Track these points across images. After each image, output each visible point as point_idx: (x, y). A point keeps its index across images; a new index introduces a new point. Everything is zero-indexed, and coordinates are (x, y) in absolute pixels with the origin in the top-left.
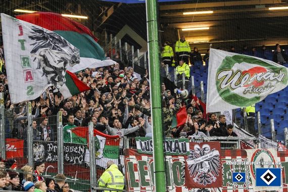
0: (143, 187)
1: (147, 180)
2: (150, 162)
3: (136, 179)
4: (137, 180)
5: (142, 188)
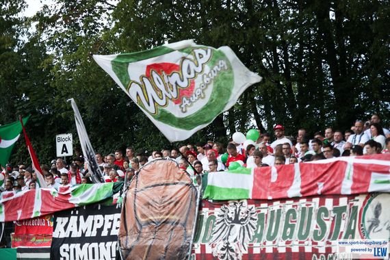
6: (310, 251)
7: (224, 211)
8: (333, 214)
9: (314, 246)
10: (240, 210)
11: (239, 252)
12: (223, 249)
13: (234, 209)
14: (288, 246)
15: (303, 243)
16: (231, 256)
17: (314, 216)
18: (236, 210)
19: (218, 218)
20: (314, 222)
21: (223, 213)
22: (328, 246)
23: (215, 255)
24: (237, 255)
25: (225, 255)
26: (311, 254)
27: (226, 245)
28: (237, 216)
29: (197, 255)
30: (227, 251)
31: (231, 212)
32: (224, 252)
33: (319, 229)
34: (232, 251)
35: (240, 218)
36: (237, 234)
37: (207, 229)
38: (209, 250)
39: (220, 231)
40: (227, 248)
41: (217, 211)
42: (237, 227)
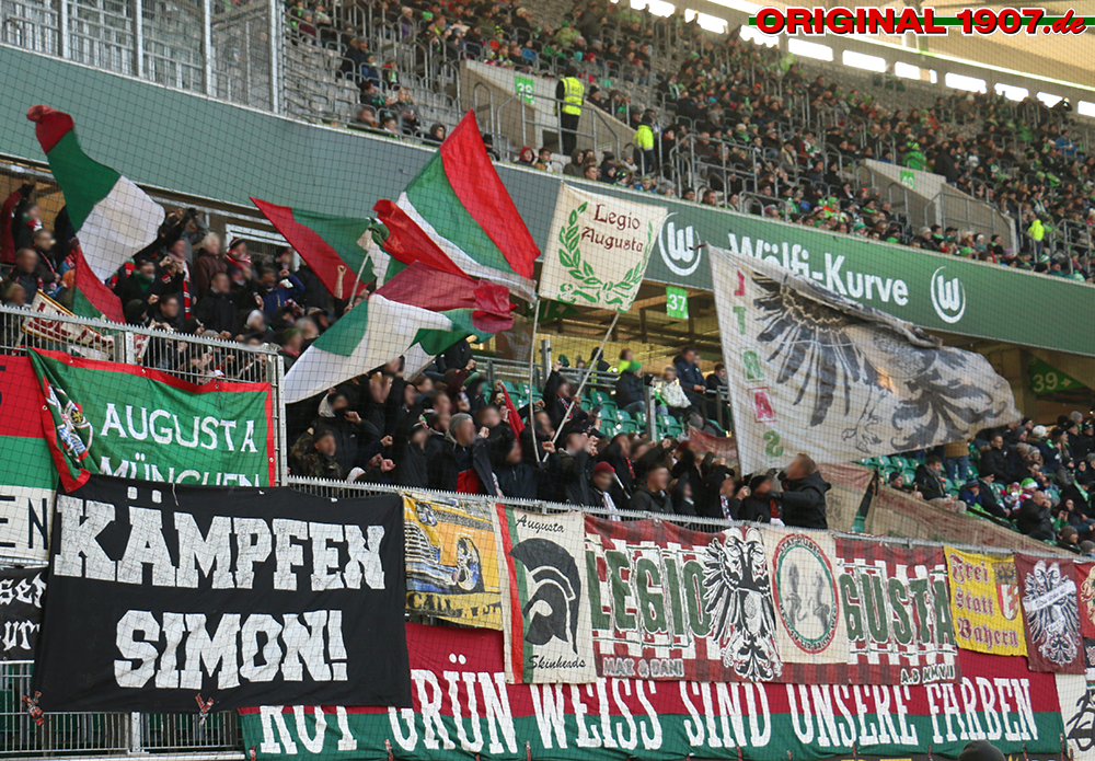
0: (621, 630)
1: (630, 610)
2: (635, 559)
3: (603, 604)
4: (606, 609)
5: (617, 634)
6: (897, 662)
7: (716, 556)
8: (912, 594)
9: (901, 653)
10: (751, 559)
11: (775, 659)
12: (743, 652)
13: (736, 554)
14: (862, 652)
15: (885, 647)
16: (760, 668)
17: (885, 595)
18: (741, 557)
19: (707, 570)
20: (889, 608)
21: (712, 560)
22: (921, 653)
23: (728, 664)
24: (773, 664)
25: (748, 664)
26: (897, 669)
27: (748, 643)
28: (747, 570)
29: (686, 661)
30: (752, 655)
31: (730, 559)
32: (746, 658)
33: (899, 620)
34: (762, 655)
35: (755, 578)
36: (759, 614)
37: (690, 594)
38: (714, 652)
39: (721, 605)
40: (751, 648)
41: (701, 554)
42: (755, 597)
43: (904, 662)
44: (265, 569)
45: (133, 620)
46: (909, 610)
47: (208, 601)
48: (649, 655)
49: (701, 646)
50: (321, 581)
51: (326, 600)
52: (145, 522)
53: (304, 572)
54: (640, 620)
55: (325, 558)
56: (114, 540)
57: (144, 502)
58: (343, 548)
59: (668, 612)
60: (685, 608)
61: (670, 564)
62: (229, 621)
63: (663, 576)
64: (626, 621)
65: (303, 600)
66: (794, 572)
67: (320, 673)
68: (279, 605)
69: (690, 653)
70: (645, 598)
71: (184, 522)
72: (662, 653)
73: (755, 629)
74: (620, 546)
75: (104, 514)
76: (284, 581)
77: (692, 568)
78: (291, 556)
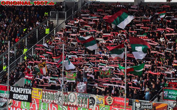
4: (44, 97)
19: (55, 95)
22: (81, 105)
24: (61, 104)
28: (60, 95)
31: (58, 94)
33: (79, 102)
37: (53, 97)
38: (55, 102)
39: (56, 98)
40: (59, 102)
41: (55, 93)
42: (60, 98)
43: (79, 106)
44: (23, 92)
45: (14, 94)
46: (81, 101)
47: (19, 94)
48: (48, 101)
49: (53, 101)
50: (26, 93)
51: (27, 94)
52: (15, 88)
53: (25, 92)
54: (47, 98)
55: (27, 91)
56: (13, 89)
57: (15, 87)
58: (28, 90)
59: (50, 98)
60: (52, 98)
61: (51, 94)
62: (20, 95)
63: (50, 95)
64: (46, 98)
65: (25, 94)
66: (71, 95)
67: (26, 100)
68: (23, 94)
69: (52, 102)
70: (48, 97)
71: (17, 88)
72: (49, 101)
73: (60, 100)
74: (46, 92)
75: (13, 88)
76: (24, 93)
77: (53, 94)
78: (24, 91)
